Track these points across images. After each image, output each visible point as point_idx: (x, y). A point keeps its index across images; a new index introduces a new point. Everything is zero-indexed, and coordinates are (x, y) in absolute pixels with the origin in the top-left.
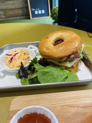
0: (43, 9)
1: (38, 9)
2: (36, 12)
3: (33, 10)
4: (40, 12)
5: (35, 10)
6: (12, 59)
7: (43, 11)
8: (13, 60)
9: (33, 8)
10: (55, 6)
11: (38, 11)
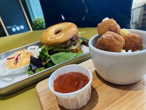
0: (21, 25)
1: (16, 26)
2: (14, 30)
3: (9, 27)
4: (18, 28)
5: (11, 27)
6: (17, 59)
7: (22, 27)
8: (19, 60)
9: (8, 26)
10: (34, 18)
11: (15, 27)
